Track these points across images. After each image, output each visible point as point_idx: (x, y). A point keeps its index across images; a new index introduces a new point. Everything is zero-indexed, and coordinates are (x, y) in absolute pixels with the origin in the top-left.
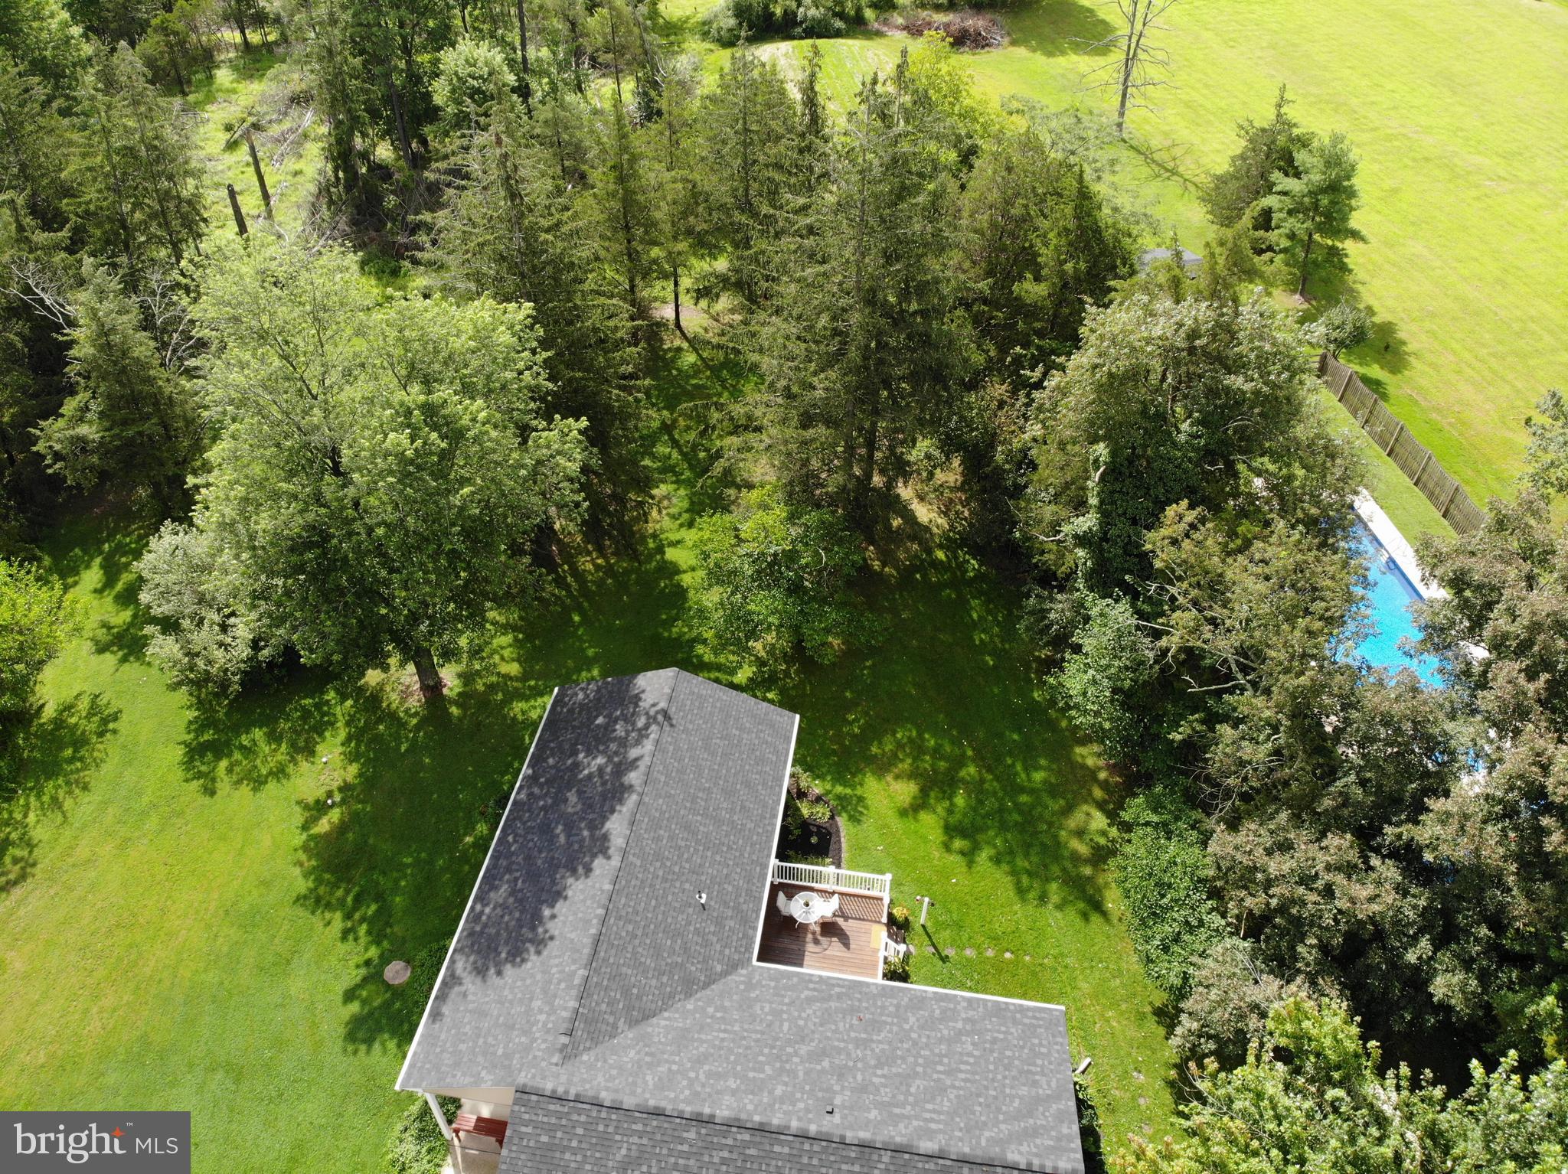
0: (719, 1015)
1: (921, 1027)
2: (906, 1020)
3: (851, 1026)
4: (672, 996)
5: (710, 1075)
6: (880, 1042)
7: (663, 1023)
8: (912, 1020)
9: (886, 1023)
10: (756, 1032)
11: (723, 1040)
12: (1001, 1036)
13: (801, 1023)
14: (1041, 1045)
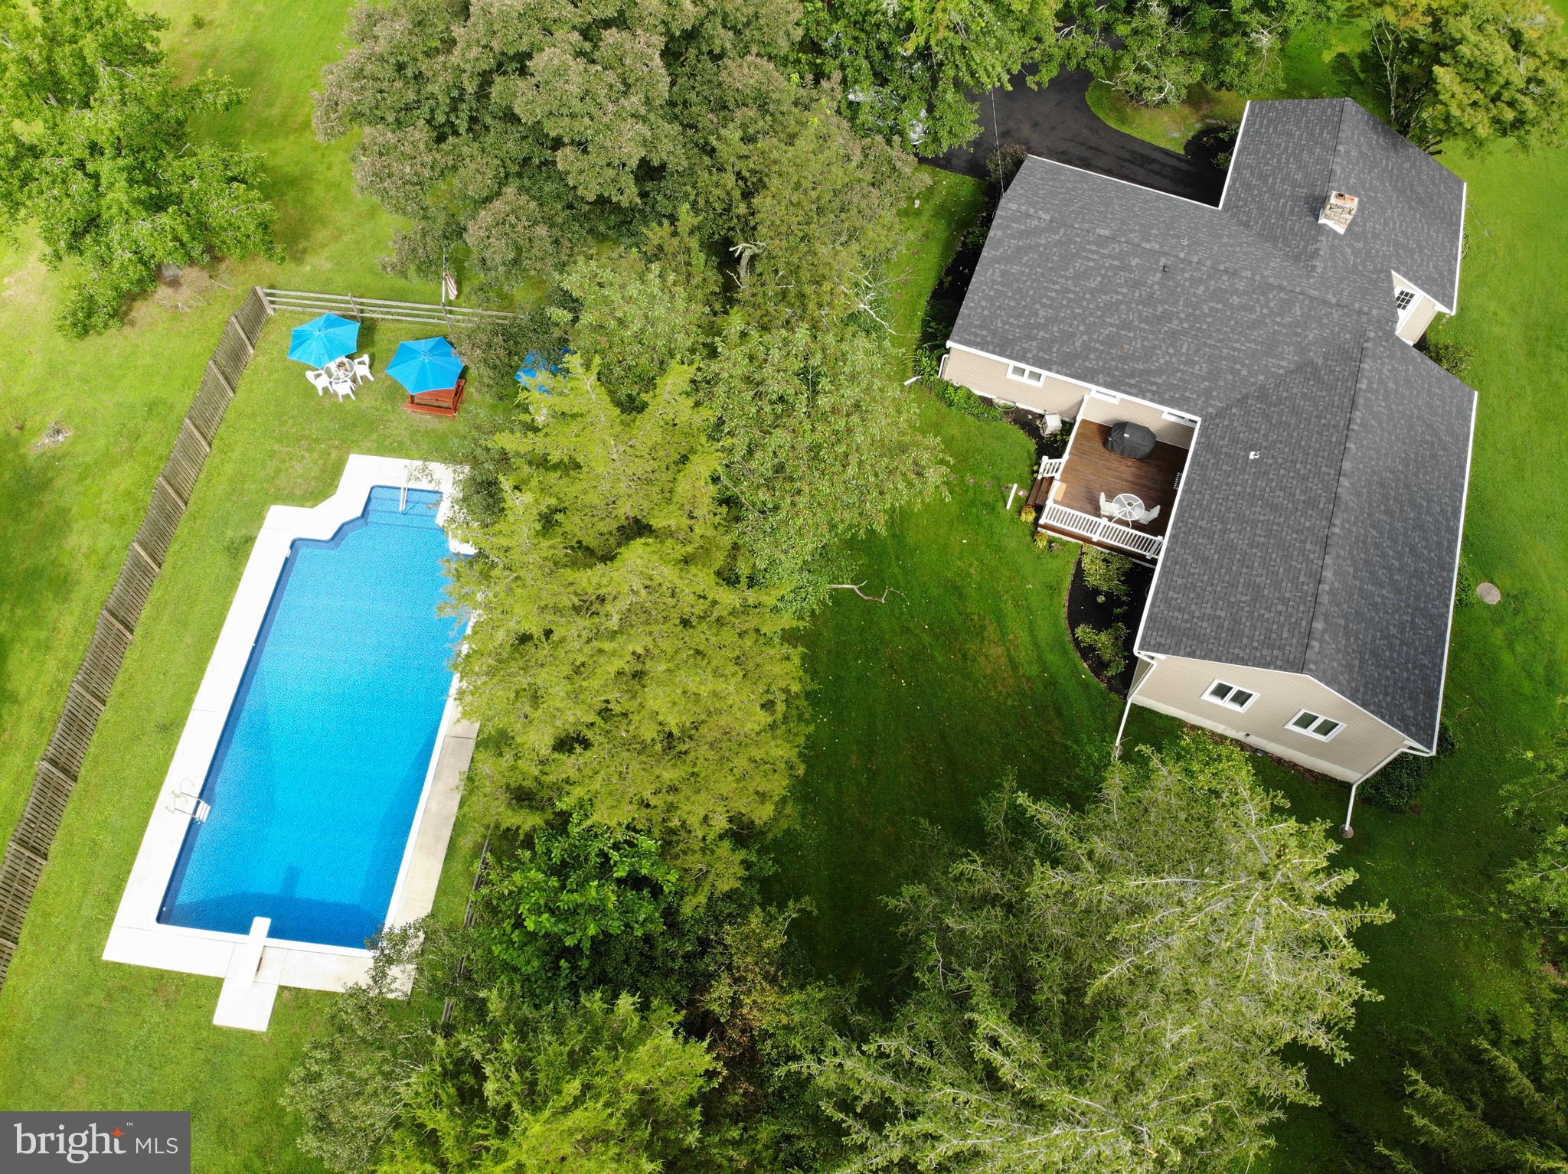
0: (1238, 367)
1: (1073, 335)
2: (1084, 343)
3: (1130, 344)
4: (1277, 385)
5: (1252, 310)
6: (1111, 325)
7: (1285, 364)
8: (1078, 344)
9: (1102, 343)
10: (1210, 346)
11: (1238, 341)
12: (1011, 320)
13: (1171, 351)
14: (983, 308)
